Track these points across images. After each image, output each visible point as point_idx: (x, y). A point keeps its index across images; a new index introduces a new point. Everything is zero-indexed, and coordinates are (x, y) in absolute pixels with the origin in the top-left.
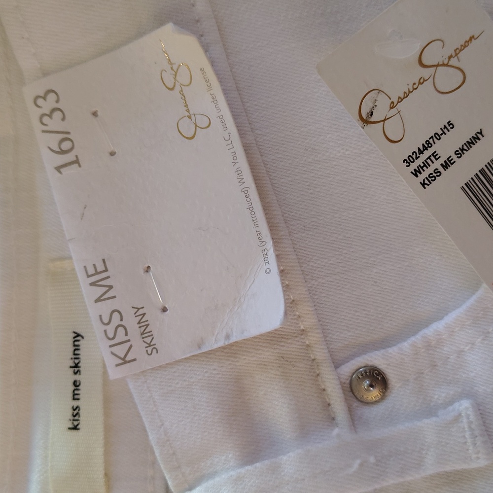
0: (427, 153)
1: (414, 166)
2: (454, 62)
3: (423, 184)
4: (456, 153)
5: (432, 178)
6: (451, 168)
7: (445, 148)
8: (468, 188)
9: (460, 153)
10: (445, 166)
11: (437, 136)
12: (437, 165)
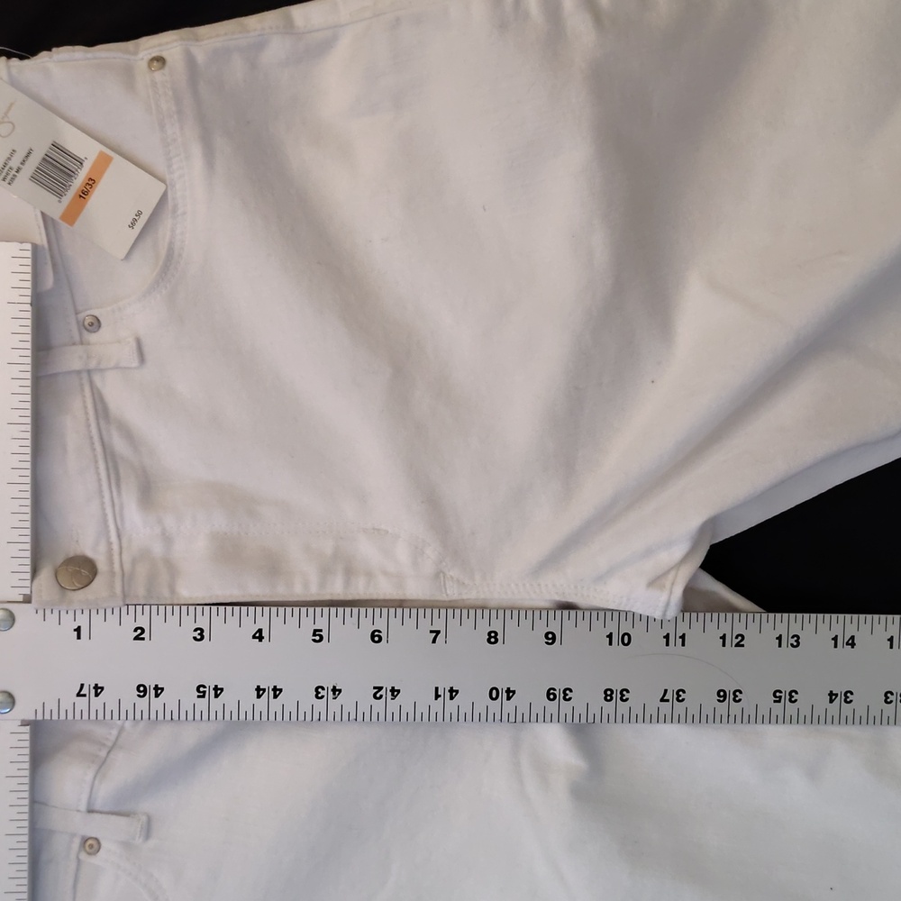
0: (6, 169)
1: (7, 181)
2: (6, 120)
3: (9, 184)
4: (22, 164)
5: (12, 179)
6: (21, 172)
7: (15, 163)
8: (33, 178)
9: (23, 163)
10: (17, 172)
11: (9, 159)
12: (13, 172)
